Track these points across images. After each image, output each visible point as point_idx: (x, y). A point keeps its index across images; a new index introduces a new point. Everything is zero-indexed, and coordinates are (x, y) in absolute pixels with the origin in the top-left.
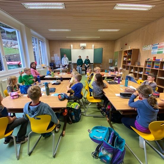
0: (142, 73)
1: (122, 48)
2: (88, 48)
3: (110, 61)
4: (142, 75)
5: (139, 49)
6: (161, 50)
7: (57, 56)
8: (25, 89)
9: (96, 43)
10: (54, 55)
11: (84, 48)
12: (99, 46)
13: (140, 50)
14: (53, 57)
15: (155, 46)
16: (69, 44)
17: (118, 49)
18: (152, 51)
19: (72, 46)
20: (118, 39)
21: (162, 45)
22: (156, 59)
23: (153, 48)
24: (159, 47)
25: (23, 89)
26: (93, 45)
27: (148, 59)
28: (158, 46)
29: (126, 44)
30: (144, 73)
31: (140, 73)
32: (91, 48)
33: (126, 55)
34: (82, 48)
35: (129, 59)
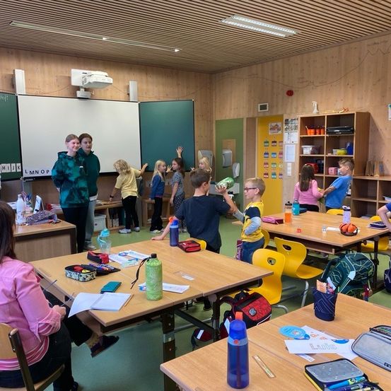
1: (263, 108)
2: (109, 94)
9: (144, 78)
11: (90, 93)
12: (154, 89)
19: (20, 76)
20: (230, 69)
26: (133, 85)
29: (290, 93)
32: (122, 96)
33: (311, 134)
34: (79, 94)
35: (339, 153)
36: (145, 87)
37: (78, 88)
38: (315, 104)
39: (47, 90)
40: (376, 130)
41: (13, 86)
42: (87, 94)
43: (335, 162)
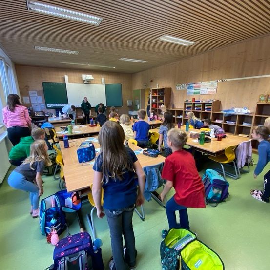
0: (181, 117)
1: (145, 86)
2: (96, 82)
3: (129, 103)
4: (181, 119)
5: (171, 88)
6: (198, 91)
7: (36, 95)
8: (87, 153)
9: (107, 76)
10: (30, 92)
11: (89, 82)
12: (112, 81)
13: (173, 89)
14: (28, 97)
15: (191, 86)
16: (60, 73)
17: (138, 86)
18: (188, 92)
19: (66, 77)
21: (198, 85)
22: (196, 100)
23: (189, 88)
24: (196, 87)
25: (84, 154)
26: (103, 79)
27: (187, 101)
28: (194, 85)
29: (152, 81)
30: (184, 116)
31: (178, 117)
32: (100, 82)
33: (155, 95)
34: (85, 82)
35: (161, 101)
36: (108, 79)
37: (85, 81)
38: (157, 85)
39: (75, 81)
40: (173, 93)
41: (65, 80)
42: (88, 82)
43: (161, 104)
